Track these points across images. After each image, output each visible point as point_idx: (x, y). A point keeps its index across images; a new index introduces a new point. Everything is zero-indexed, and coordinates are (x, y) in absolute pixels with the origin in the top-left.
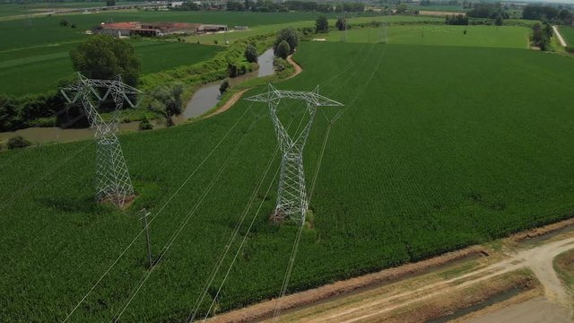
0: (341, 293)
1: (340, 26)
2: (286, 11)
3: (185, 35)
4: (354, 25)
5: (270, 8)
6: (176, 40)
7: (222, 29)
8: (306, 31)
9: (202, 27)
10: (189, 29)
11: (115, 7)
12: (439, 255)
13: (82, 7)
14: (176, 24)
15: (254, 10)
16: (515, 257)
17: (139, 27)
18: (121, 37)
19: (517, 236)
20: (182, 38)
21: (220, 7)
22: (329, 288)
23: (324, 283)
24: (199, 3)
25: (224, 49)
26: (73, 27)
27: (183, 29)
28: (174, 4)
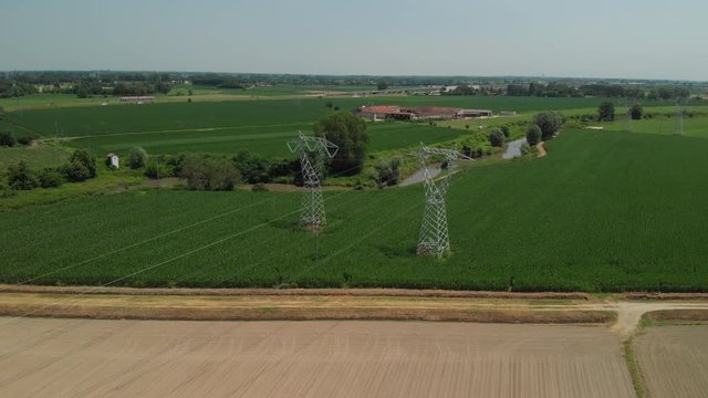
0: (438, 296)
1: (636, 115)
2: (580, 96)
3: (440, 120)
4: (658, 114)
5: (560, 93)
6: (428, 124)
7: (485, 114)
8: (585, 119)
9: (462, 112)
10: (447, 113)
11: (386, 91)
12: (540, 291)
13: (353, 90)
14: (435, 109)
15: (539, 94)
16: (612, 304)
17: (398, 111)
18: (376, 120)
19: (632, 294)
20: (434, 122)
21: (500, 91)
22: (430, 291)
23: (428, 288)
24: (476, 87)
25: (471, 133)
26: (336, 109)
27: (442, 113)
28: (448, 89)
